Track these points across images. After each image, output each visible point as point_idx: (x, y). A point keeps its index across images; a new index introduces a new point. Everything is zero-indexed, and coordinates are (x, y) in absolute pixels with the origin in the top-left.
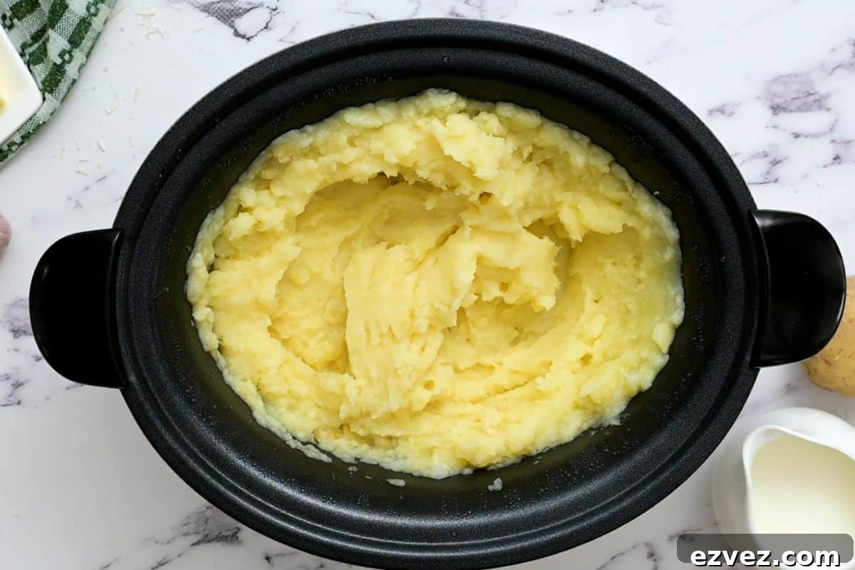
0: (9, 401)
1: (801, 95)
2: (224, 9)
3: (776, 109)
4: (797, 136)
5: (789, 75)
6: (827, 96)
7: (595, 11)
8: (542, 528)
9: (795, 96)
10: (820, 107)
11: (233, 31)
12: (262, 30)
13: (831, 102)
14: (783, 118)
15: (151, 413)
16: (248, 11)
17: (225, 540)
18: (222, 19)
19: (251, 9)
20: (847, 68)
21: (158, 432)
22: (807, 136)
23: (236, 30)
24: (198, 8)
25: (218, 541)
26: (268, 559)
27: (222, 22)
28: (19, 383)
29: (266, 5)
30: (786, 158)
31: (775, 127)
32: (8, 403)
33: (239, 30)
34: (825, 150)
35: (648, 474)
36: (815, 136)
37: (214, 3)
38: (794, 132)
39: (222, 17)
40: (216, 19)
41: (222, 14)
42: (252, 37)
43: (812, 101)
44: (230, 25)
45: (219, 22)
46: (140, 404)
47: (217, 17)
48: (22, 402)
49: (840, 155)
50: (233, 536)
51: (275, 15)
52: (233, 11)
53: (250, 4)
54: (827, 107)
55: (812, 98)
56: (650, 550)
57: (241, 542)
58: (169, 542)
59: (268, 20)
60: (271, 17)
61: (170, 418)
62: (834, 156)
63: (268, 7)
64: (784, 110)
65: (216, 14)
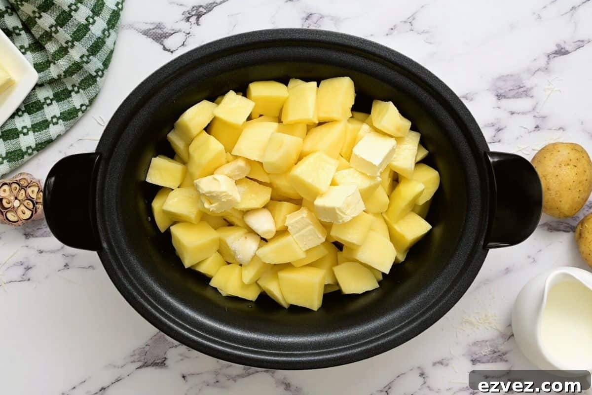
0: (22, 278)
1: (515, 88)
2: (157, 33)
3: (499, 96)
4: (512, 113)
5: (508, 75)
6: (532, 88)
7: (387, 35)
8: (354, 344)
9: (512, 88)
10: (527, 95)
11: (162, 47)
12: (180, 46)
13: (534, 92)
14: (504, 102)
15: (115, 267)
16: (172, 34)
17: (157, 365)
18: (156, 40)
19: (173, 33)
20: (543, 71)
21: (120, 279)
22: (518, 114)
23: (164, 46)
24: (141, 32)
25: (153, 366)
26: (184, 377)
27: (156, 41)
28: (29, 267)
29: (183, 31)
30: (505, 127)
31: (499, 108)
32: (21, 279)
33: (166, 46)
34: (529, 122)
35: (419, 313)
36: (523, 113)
37: (150, 29)
38: (510, 111)
39: (155, 38)
40: (152, 40)
41: (156, 36)
42: (174, 51)
43: (522, 91)
44: (160, 43)
45: (154, 42)
46: (109, 261)
47: (152, 38)
48: (31, 279)
49: (539, 125)
50: (162, 363)
51: (188, 37)
52: (162, 34)
53: (173, 30)
54: (531, 95)
55: (522, 89)
56: (420, 372)
57: (167, 366)
58: (122, 367)
59: (184, 41)
60: (186, 38)
61: (127, 270)
62: (535, 126)
63: (184, 32)
64: (505, 97)
65: (152, 37)
